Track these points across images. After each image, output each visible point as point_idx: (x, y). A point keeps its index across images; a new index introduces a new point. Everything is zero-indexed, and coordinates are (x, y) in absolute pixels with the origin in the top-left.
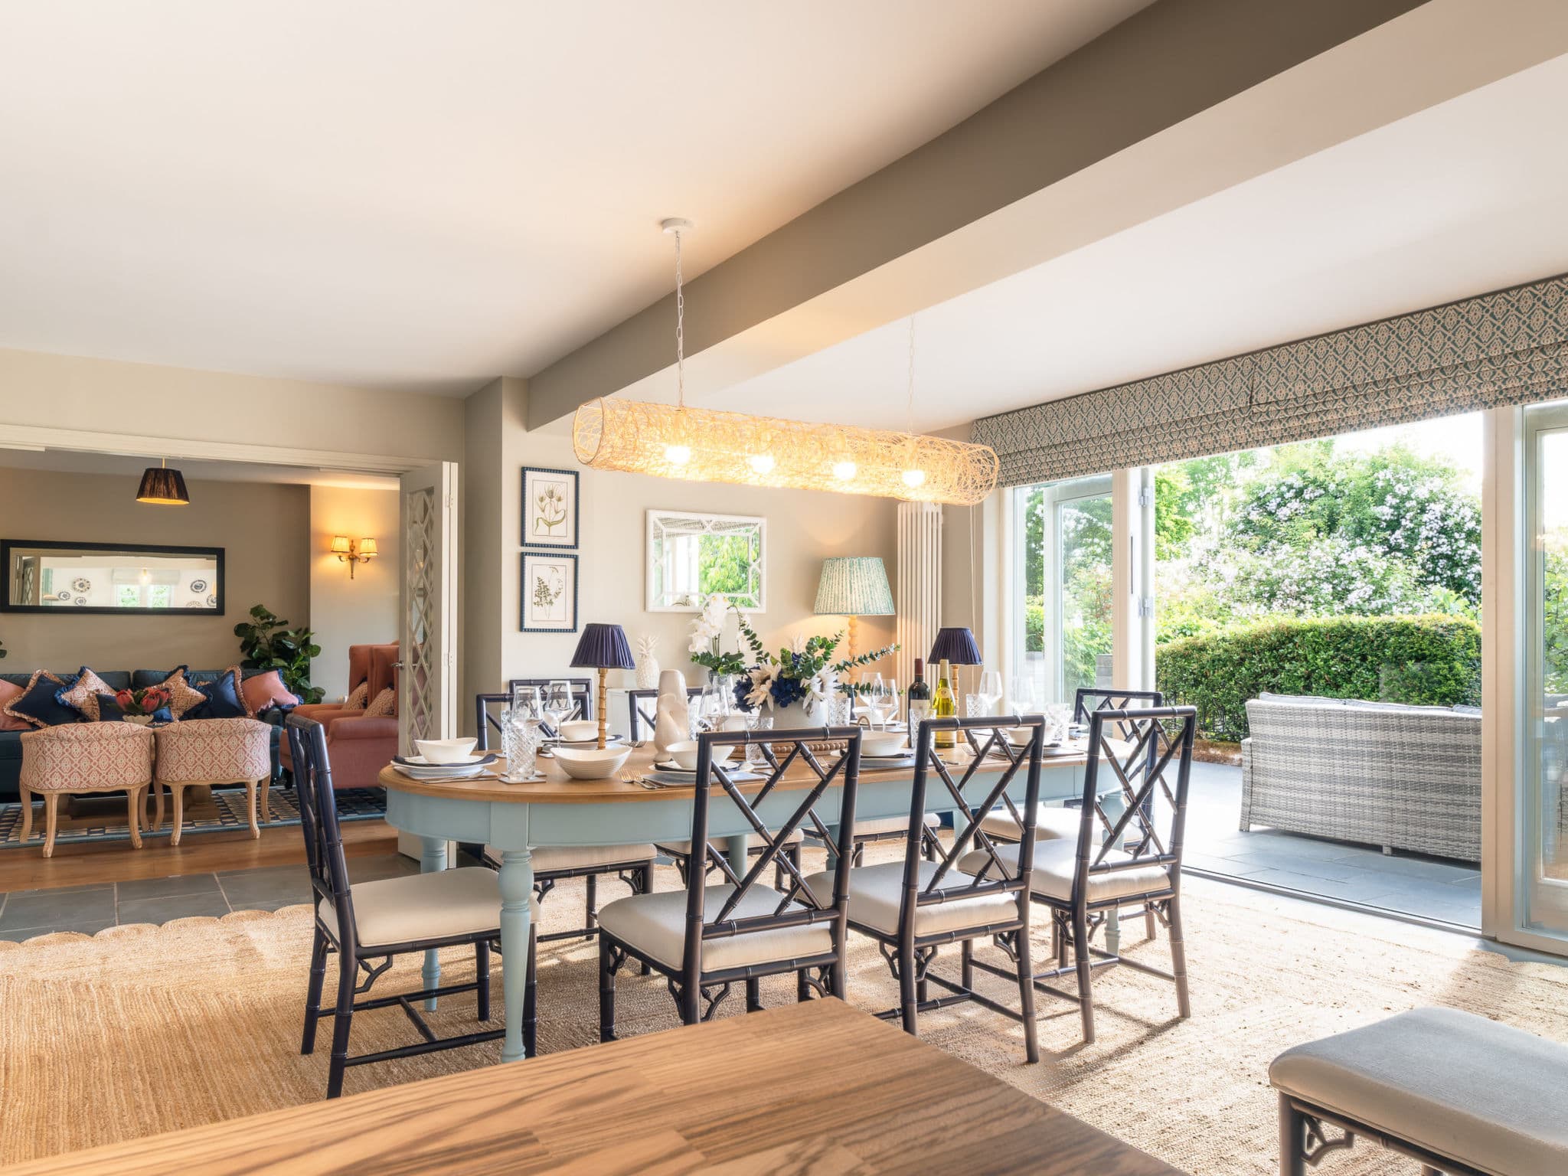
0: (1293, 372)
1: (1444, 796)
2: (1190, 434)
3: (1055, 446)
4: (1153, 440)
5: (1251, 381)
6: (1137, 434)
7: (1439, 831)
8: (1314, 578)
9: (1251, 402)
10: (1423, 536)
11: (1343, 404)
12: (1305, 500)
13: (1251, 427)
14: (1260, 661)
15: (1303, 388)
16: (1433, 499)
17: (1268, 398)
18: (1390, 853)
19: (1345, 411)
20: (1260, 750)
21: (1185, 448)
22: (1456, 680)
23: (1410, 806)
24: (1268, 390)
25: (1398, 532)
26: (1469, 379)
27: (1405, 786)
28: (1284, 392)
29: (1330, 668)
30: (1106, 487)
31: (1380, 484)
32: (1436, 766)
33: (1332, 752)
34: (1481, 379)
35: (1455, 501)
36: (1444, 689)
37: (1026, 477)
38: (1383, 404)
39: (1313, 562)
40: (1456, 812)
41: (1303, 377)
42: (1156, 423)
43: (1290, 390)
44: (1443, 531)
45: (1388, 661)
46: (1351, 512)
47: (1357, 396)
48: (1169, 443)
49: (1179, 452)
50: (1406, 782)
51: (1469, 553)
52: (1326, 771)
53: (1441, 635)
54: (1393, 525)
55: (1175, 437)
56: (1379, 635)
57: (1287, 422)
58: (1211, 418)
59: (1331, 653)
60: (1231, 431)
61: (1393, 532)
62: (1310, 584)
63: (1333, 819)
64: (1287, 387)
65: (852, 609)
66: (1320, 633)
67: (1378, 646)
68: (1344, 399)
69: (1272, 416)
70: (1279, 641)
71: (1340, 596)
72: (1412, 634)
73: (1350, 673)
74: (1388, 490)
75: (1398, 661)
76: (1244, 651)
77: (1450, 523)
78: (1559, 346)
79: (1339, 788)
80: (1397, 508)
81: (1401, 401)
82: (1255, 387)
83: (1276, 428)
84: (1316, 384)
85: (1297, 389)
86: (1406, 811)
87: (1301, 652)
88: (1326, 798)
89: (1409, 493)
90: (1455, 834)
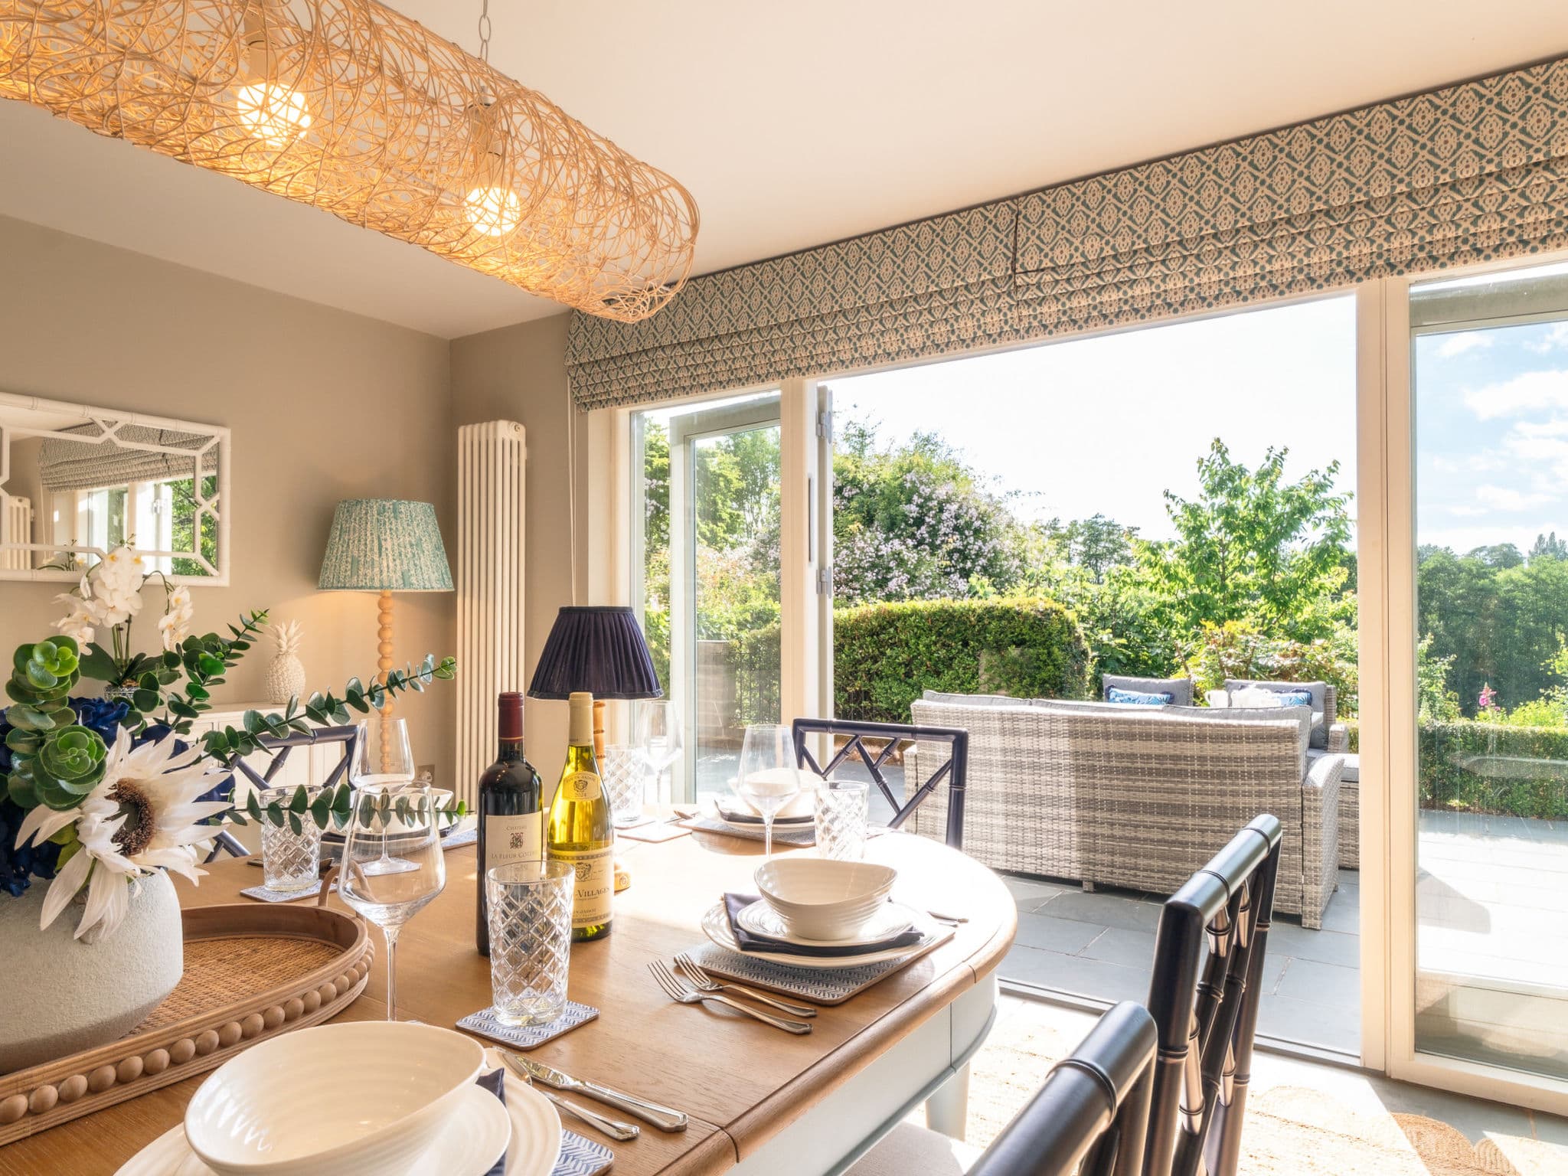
0: (1080, 223)
1: (1158, 819)
2: (913, 321)
3: (700, 341)
4: (854, 330)
5: (1012, 238)
6: (828, 322)
7: (1152, 862)
8: (859, 567)
9: (1014, 270)
10: (941, 533)
11: (1163, 268)
12: (843, 497)
13: (1010, 309)
14: (861, 647)
15: (1097, 245)
16: (949, 501)
17: (1041, 262)
18: (1092, 889)
19: (1164, 281)
20: (928, 763)
21: (903, 342)
22: (1054, 665)
23: (1118, 832)
24: (1041, 250)
25: (923, 528)
26: (1373, 227)
27: (1111, 806)
28: (1066, 253)
29: (932, 654)
30: (767, 413)
31: (908, 485)
32: (1124, 780)
33: (1020, 766)
34: (1394, 227)
35: (965, 504)
36: (1044, 675)
37: (653, 390)
38: (1226, 269)
39: (858, 552)
40: (1174, 838)
41: (1098, 230)
42: (860, 304)
43: (1076, 249)
44: (956, 528)
45: (989, 647)
46: (885, 509)
47: (1185, 258)
48: (878, 335)
49: (894, 348)
50: (1112, 802)
51: (977, 547)
52: (1013, 789)
53: (1040, 620)
54: (919, 522)
55: (889, 325)
56: (980, 619)
57: (1069, 299)
58: (947, 295)
59: (934, 638)
60: (978, 316)
61: (919, 528)
62: (856, 572)
63: (1020, 848)
64: (1071, 244)
65: (381, 581)
66: (922, 618)
67: (979, 631)
68: (1163, 262)
69: (1047, 290)
70: (880, 626)
71: (881, 583)
72: (1013, 618)
73: (951, 659)
74: (914, 490)
75: (999, 647)
76: (843, 637)
77: (962, 522)
78: (1529, 172)
79: (1028, 809)
80: (920, 506)
81: (1256, 264)
82: (1019, 245)
83: (1050, 309)
84: (1119, 239)
85: (1088, 246)
86: (1112, 837)
87: (903, 637)
88: (1012, 822)
89: (932, 492)
90: (1174, 864)
